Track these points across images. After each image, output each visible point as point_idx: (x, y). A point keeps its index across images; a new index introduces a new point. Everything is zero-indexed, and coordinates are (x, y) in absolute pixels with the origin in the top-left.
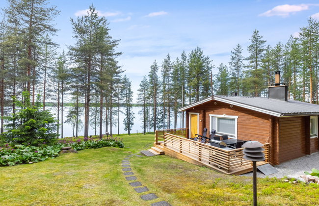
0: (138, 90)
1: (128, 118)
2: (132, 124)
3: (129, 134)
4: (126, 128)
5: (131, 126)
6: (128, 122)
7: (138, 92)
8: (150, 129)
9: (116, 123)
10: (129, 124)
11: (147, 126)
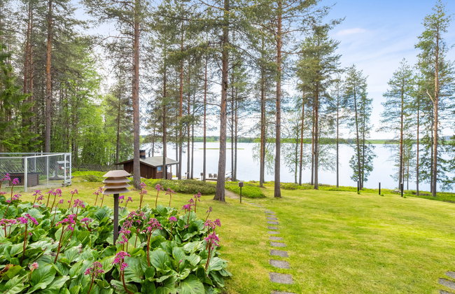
0: (385, 95)
1: (360, 157)
2: (370, 169)
3: (360, 187)
4: (354, 176)
5: (365, 172)
6: (359, 163)
7: (385, 100)
8: (418, 182)
9: (334, 164)
10: (361, 168)
11: (408, 176)
